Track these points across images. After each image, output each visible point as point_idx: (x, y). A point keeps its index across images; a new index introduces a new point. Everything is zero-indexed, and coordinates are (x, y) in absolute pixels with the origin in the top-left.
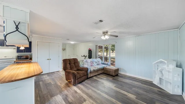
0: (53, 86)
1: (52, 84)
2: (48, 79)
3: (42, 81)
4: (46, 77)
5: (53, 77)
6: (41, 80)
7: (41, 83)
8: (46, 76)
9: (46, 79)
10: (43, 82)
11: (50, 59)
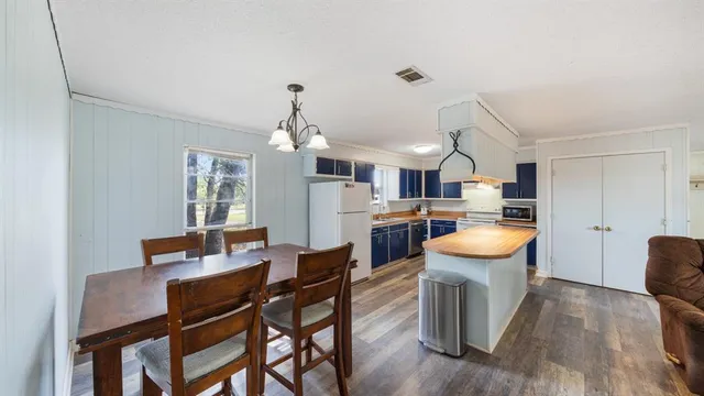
0: (583, 334)
1: (586, 326)
2: (581, 305)
3: (556, 301)
4: (578, 297)
5: (609, 308)
6: (555, 296)
7: (548, 304)
8: (583, 292)
9: (573, 300)
10: (557, 305)
11: (609, 229)
